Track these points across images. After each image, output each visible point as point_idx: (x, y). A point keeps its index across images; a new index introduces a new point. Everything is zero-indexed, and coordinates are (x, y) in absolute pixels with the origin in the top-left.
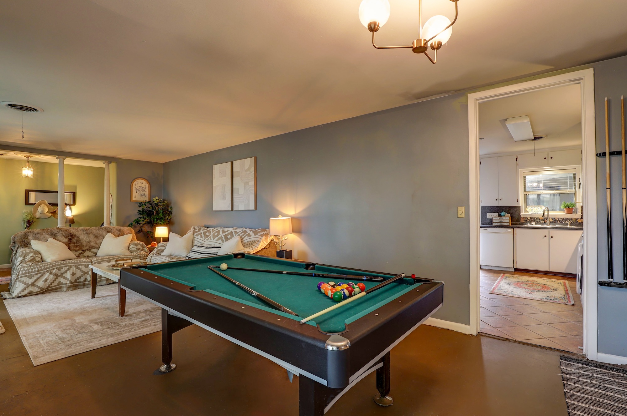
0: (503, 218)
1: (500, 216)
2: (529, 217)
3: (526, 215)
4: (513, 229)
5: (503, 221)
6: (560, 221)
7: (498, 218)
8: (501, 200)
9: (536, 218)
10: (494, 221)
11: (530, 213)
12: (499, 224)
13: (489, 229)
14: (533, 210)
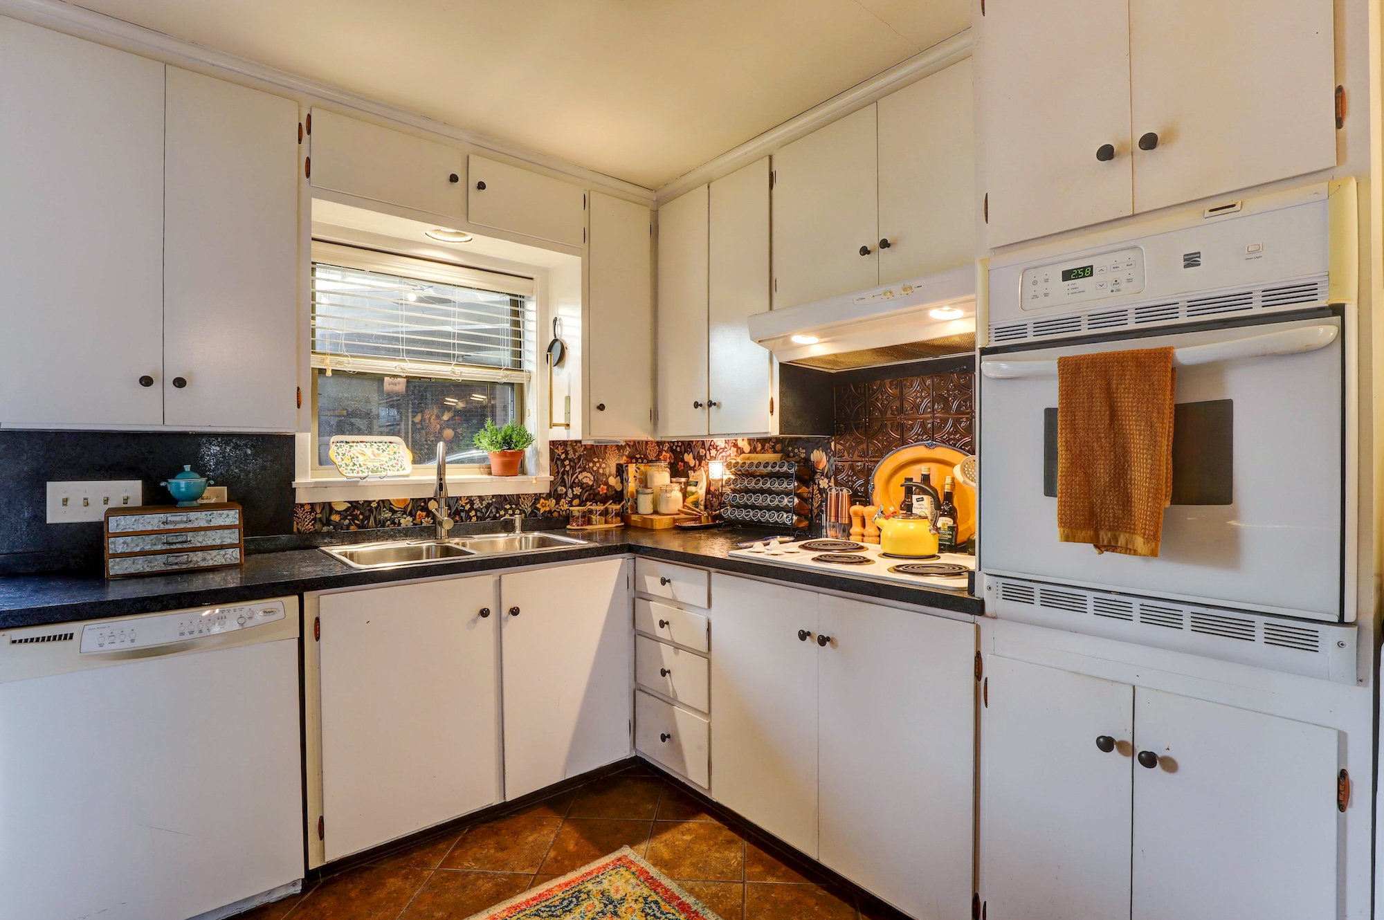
0: (193, 515)
1: (157, 499)
2: (339, 500)
3: (326, 486)
4: (296, 598)
5: (190, 536)
6: (476, 511)
7: (153, 521)
8: (180, 383)
9: (374, 505)
10: (116, 545)
11: (349, 474)
12: (158, 564)
13: (91, 633)
14: (361, 459)
